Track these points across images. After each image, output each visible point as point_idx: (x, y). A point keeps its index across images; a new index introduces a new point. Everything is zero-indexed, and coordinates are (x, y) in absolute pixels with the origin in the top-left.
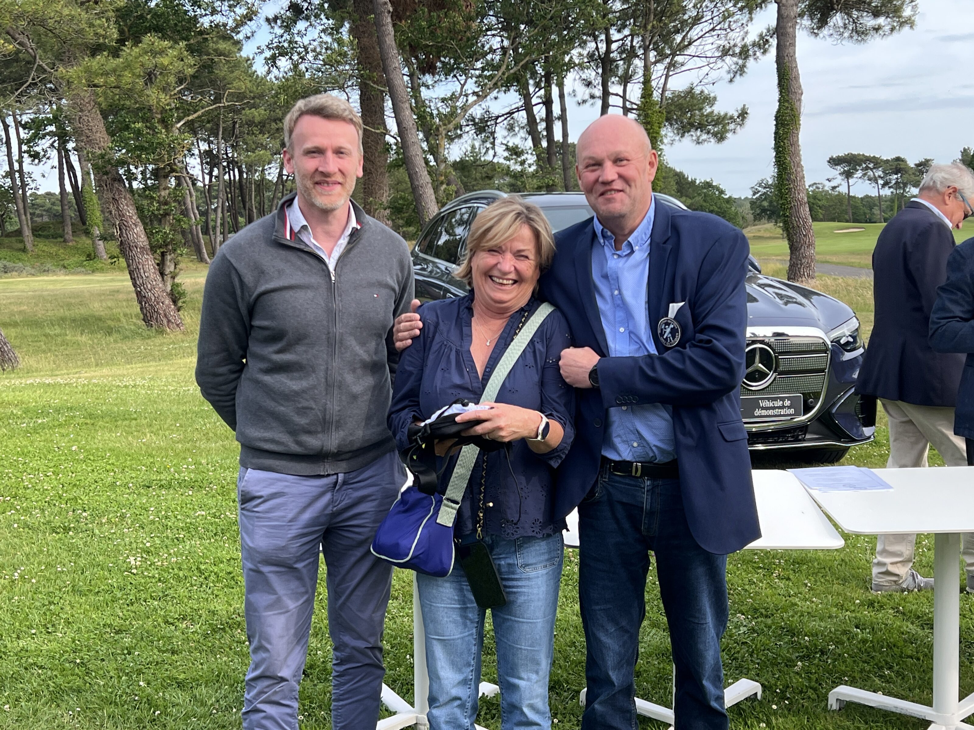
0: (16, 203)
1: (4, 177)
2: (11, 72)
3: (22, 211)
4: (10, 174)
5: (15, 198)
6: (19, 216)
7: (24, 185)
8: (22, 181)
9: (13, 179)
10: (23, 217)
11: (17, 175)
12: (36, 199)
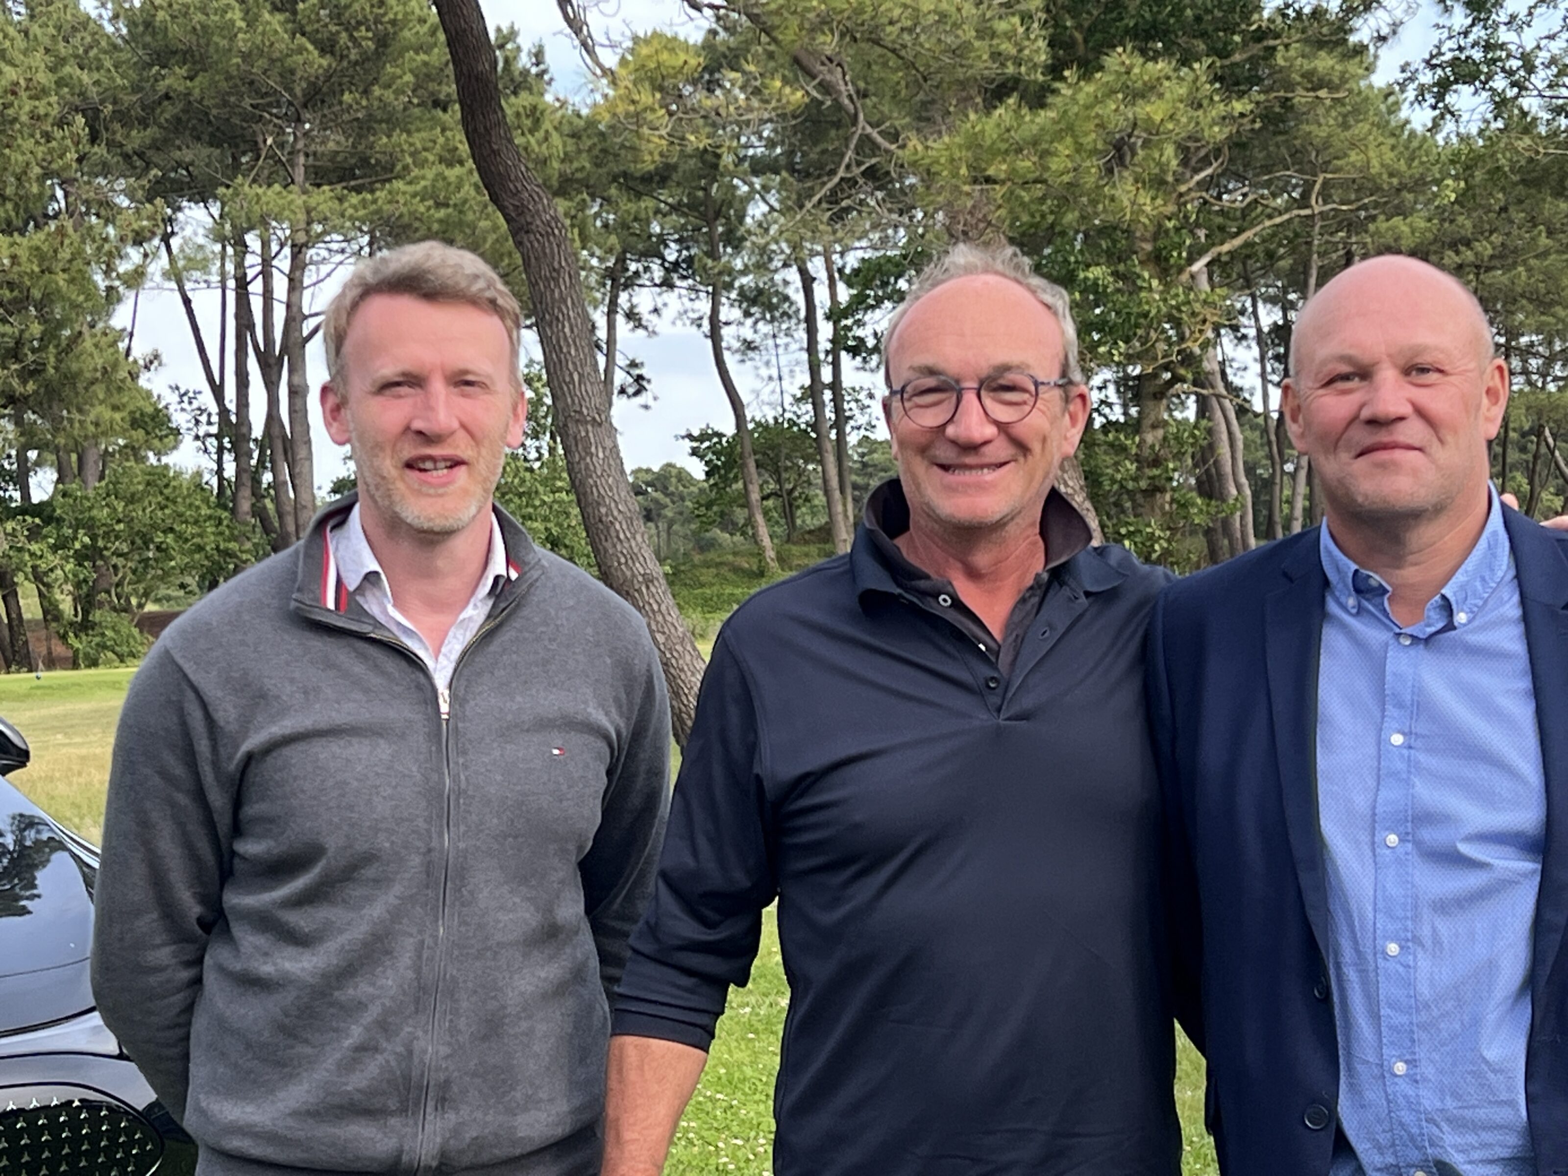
0: (821, 462)
1: (798, 400)
2: (824, 152)
3: (834, 482)
4: (812, 393)
5: (820, 450)
6: (827, 492)
7: (841, 420)
8: (838, 409)
9: (818, 407)
10: (837, 494)
11: (828, 395)
12: (871, 452)
